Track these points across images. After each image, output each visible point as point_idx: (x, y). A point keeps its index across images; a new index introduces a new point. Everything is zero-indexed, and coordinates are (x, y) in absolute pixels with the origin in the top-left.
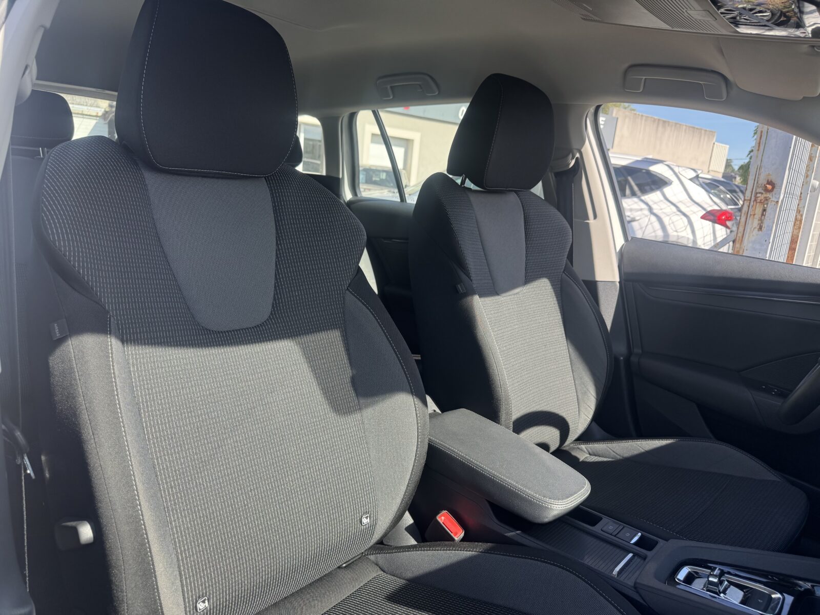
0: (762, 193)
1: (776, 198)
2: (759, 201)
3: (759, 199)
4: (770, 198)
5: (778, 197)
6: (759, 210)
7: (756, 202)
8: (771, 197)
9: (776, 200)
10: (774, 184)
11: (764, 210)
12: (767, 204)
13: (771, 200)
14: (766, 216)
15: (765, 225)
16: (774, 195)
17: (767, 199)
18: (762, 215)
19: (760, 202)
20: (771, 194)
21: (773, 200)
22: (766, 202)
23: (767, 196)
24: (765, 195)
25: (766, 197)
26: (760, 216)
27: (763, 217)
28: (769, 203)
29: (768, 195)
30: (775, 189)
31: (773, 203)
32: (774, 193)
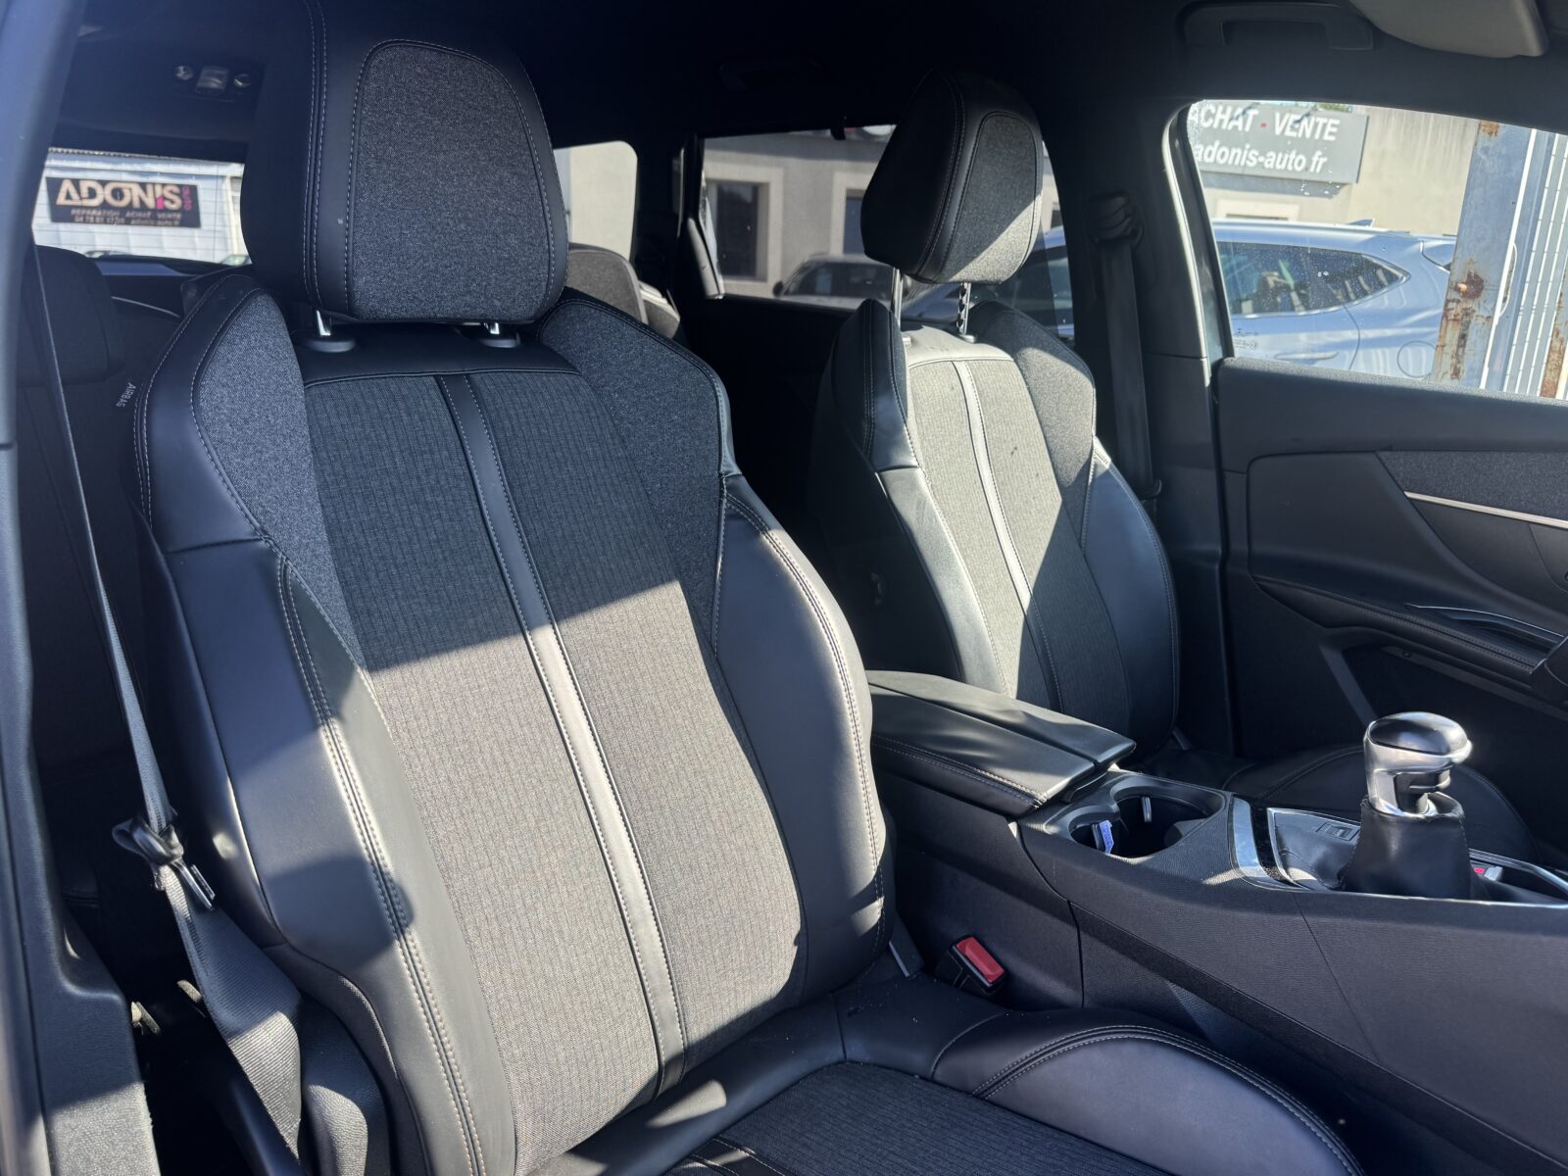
0: (1458, 301)
1: (1486, 309)
2: (1452, 317)
3: (1453, 312)
4: (1474, 311)
5: (1489, 307)
6: (1452, 334)
7: (1447, 321)
8: (1476, 309)
9: (1486, 315)
10: (1482, 281)
11: (1463, 337)
12: (1469, 322)
13: (1476, 314)
14: (1467, 348)
15: (1464, 367)
16: (1482, 303)
17: (1467, 313)
18: (1459, 346)
19: (1455, 320)
20: (1477, 301)
21: (1481, 313)
22: (1466, 319)
23: (1468, 306)
24: (1464, 306)
25: (1465, 309)
26: (1455, 348)
27: (1461, 350)
28: (1473, 321)
29: (1471, 304)
30: (1484, 291)
31: (1481, 321)
32: (1481, 299)
